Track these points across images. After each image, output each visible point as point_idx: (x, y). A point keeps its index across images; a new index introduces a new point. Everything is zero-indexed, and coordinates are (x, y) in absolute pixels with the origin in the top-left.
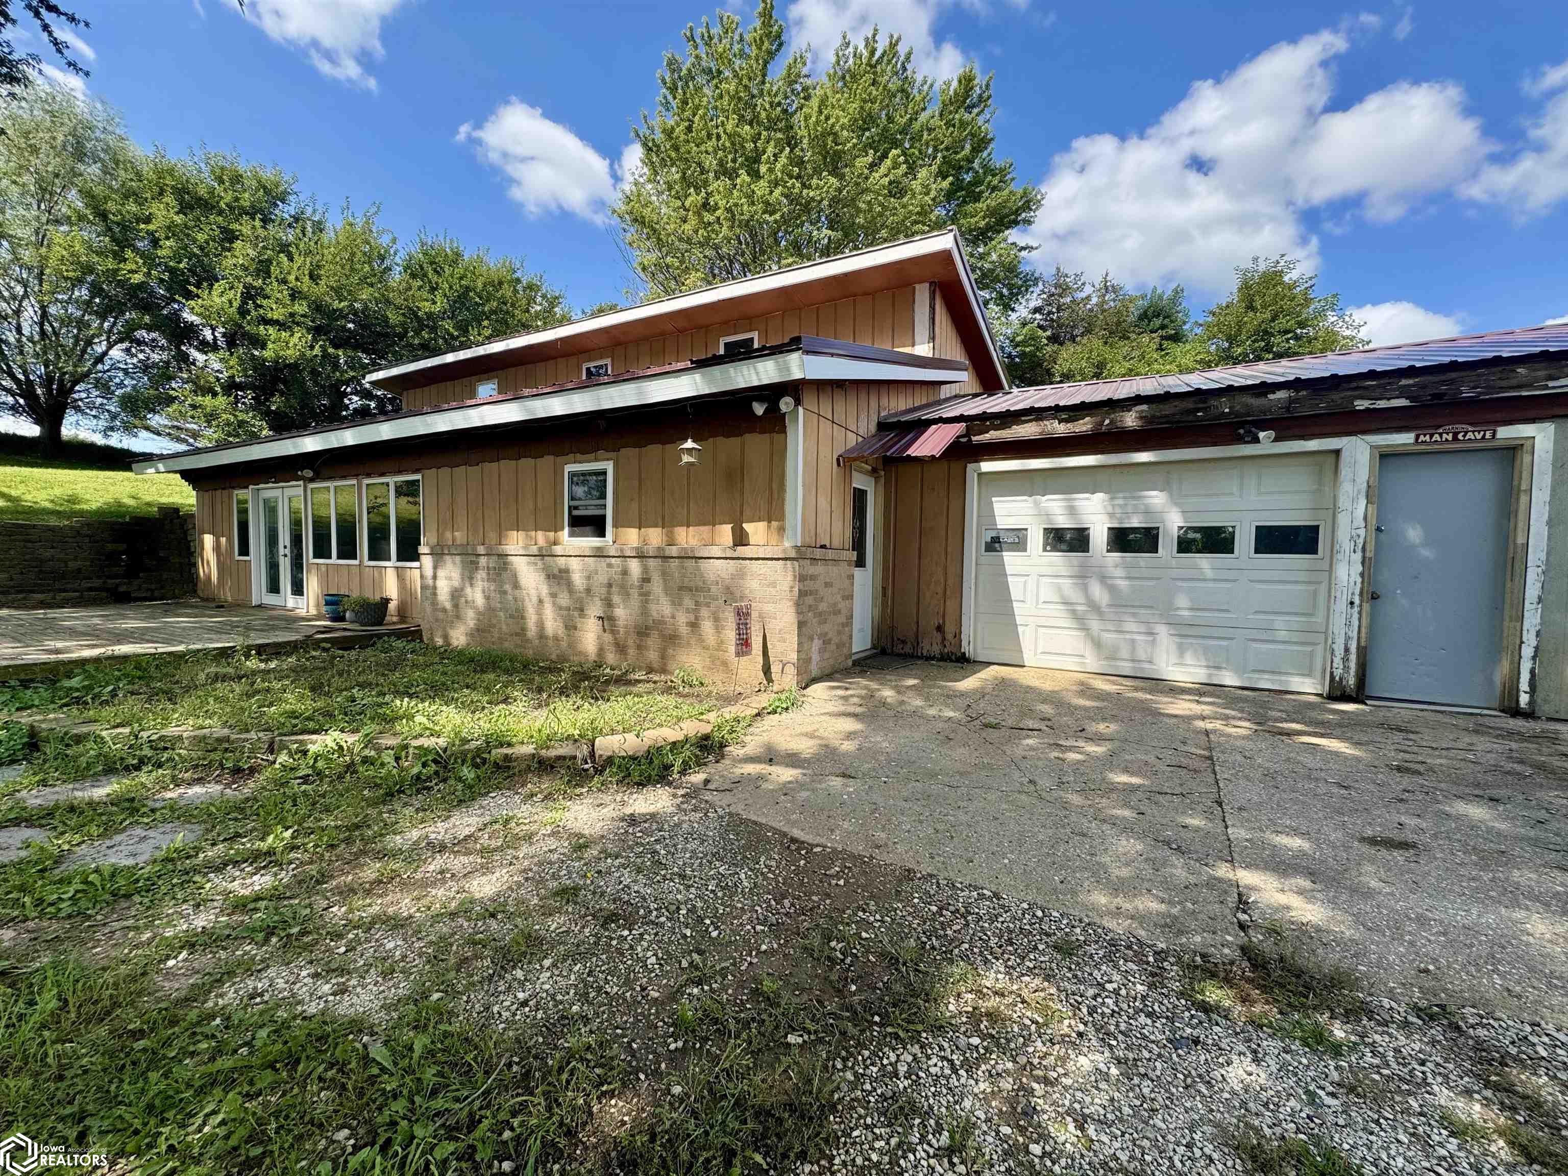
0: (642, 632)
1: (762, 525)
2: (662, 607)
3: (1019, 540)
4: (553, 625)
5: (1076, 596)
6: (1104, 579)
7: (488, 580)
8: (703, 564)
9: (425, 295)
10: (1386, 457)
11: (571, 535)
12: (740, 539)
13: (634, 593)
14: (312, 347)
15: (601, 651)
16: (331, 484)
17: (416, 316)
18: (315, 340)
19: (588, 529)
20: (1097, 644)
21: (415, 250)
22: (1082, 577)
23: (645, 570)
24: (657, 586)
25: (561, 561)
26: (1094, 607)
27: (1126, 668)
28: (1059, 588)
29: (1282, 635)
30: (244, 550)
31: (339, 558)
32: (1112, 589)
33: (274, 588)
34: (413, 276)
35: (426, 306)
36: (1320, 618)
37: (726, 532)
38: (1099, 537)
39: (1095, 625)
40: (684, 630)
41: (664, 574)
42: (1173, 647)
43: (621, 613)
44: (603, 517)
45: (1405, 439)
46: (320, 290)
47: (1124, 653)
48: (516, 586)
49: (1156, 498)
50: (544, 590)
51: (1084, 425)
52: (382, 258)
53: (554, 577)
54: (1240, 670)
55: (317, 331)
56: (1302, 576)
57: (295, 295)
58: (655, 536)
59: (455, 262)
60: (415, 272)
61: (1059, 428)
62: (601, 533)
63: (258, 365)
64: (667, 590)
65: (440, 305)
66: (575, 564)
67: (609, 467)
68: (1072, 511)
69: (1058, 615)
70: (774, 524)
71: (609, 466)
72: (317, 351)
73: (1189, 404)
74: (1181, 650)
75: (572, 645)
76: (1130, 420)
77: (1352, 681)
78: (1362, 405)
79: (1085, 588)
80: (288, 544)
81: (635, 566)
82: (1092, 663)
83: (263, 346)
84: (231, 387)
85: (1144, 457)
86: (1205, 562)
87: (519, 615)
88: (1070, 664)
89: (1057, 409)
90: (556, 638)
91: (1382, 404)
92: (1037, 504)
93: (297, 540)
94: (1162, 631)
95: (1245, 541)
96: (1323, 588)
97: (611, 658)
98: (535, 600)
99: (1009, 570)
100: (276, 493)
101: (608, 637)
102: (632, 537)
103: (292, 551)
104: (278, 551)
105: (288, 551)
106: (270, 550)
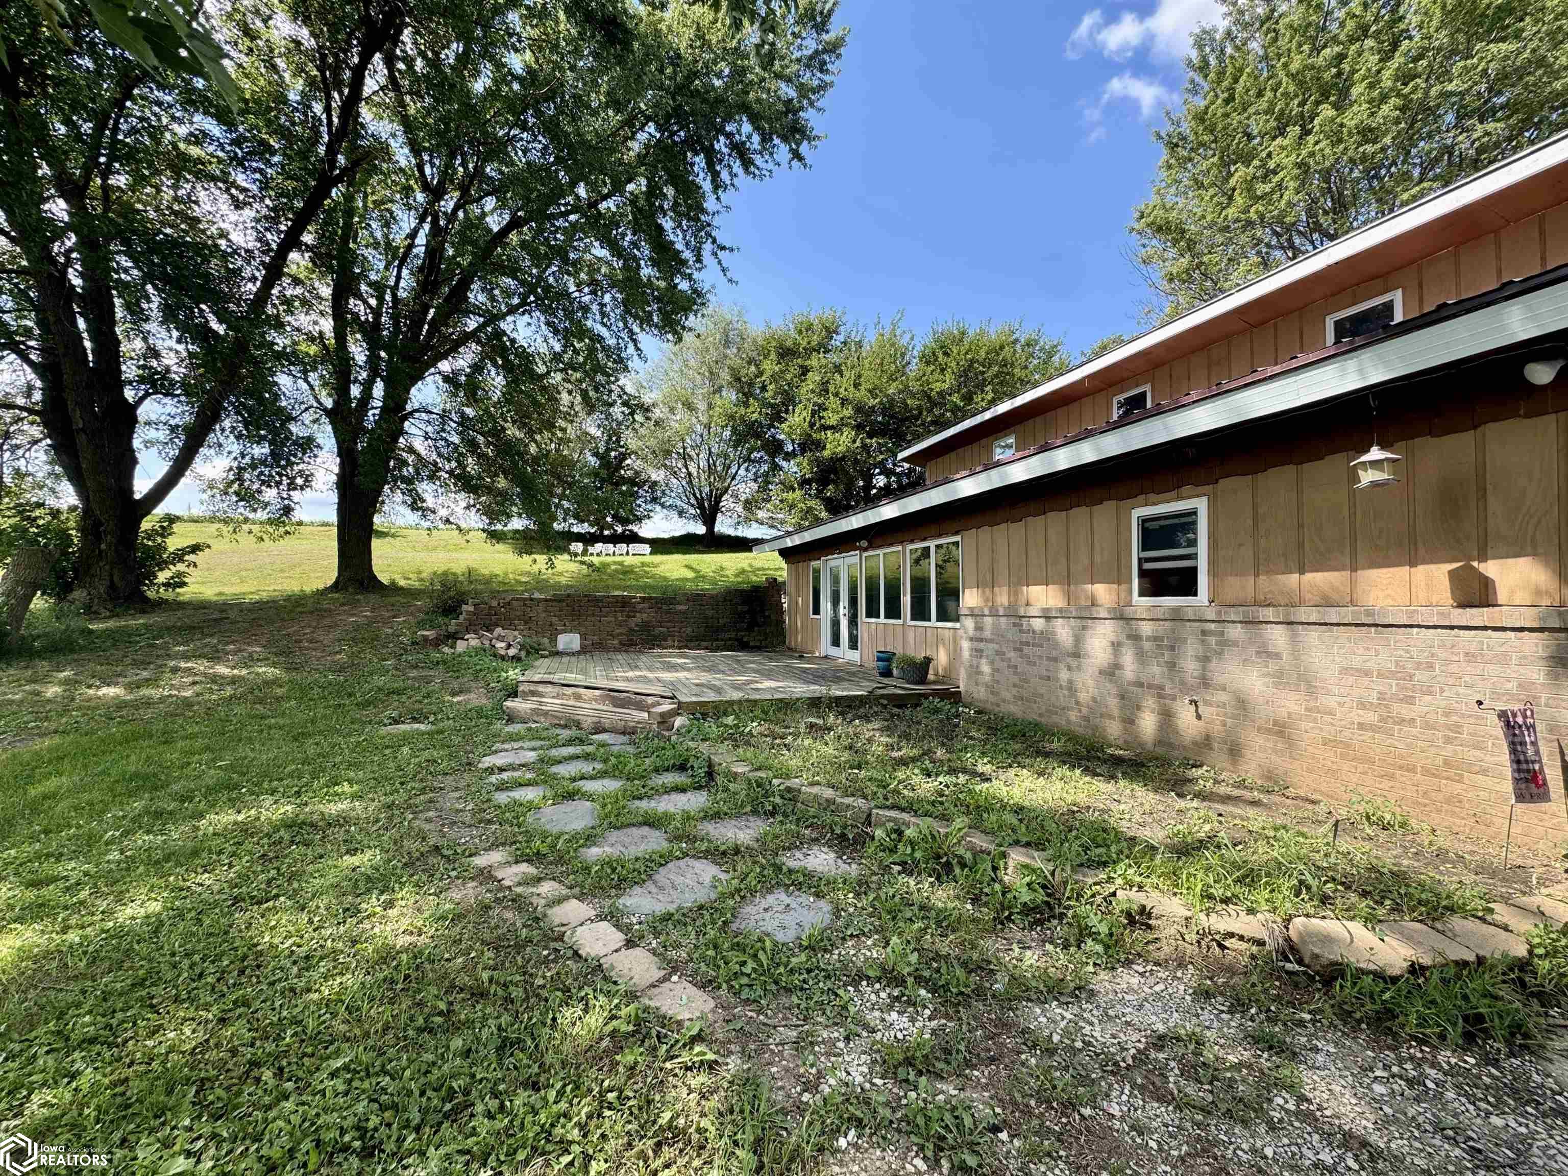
9: (936, 376)
11: (1144, 594)
14: (854, 442)
16: (880, 552)
17: (929, 397)
18: (857, 435)
19: (1167, 586)
21: (929, 341)
30: (816, 611)
31: (886, 617)
33: (836, 642)
34: (928, 363)
35: (937, 387)
44: (1193, 569)
46: (861, 394)
52: (903, 355)
55: (859, 427)
57: (844, 402)
59: (961, 340)
60: (928, 359)
62: (1190, 591)
63: (819, 462)
65: (949, 380)
71: (1201, 505)
72: (858, 444)
80: (846, 603)
83: (824, 448)
84: (804, 482)
93: (853, 602)
100: (839, 562)
103: (849, 611)
104: (839, 611)
105: (846, 611)
106: (834, 610)
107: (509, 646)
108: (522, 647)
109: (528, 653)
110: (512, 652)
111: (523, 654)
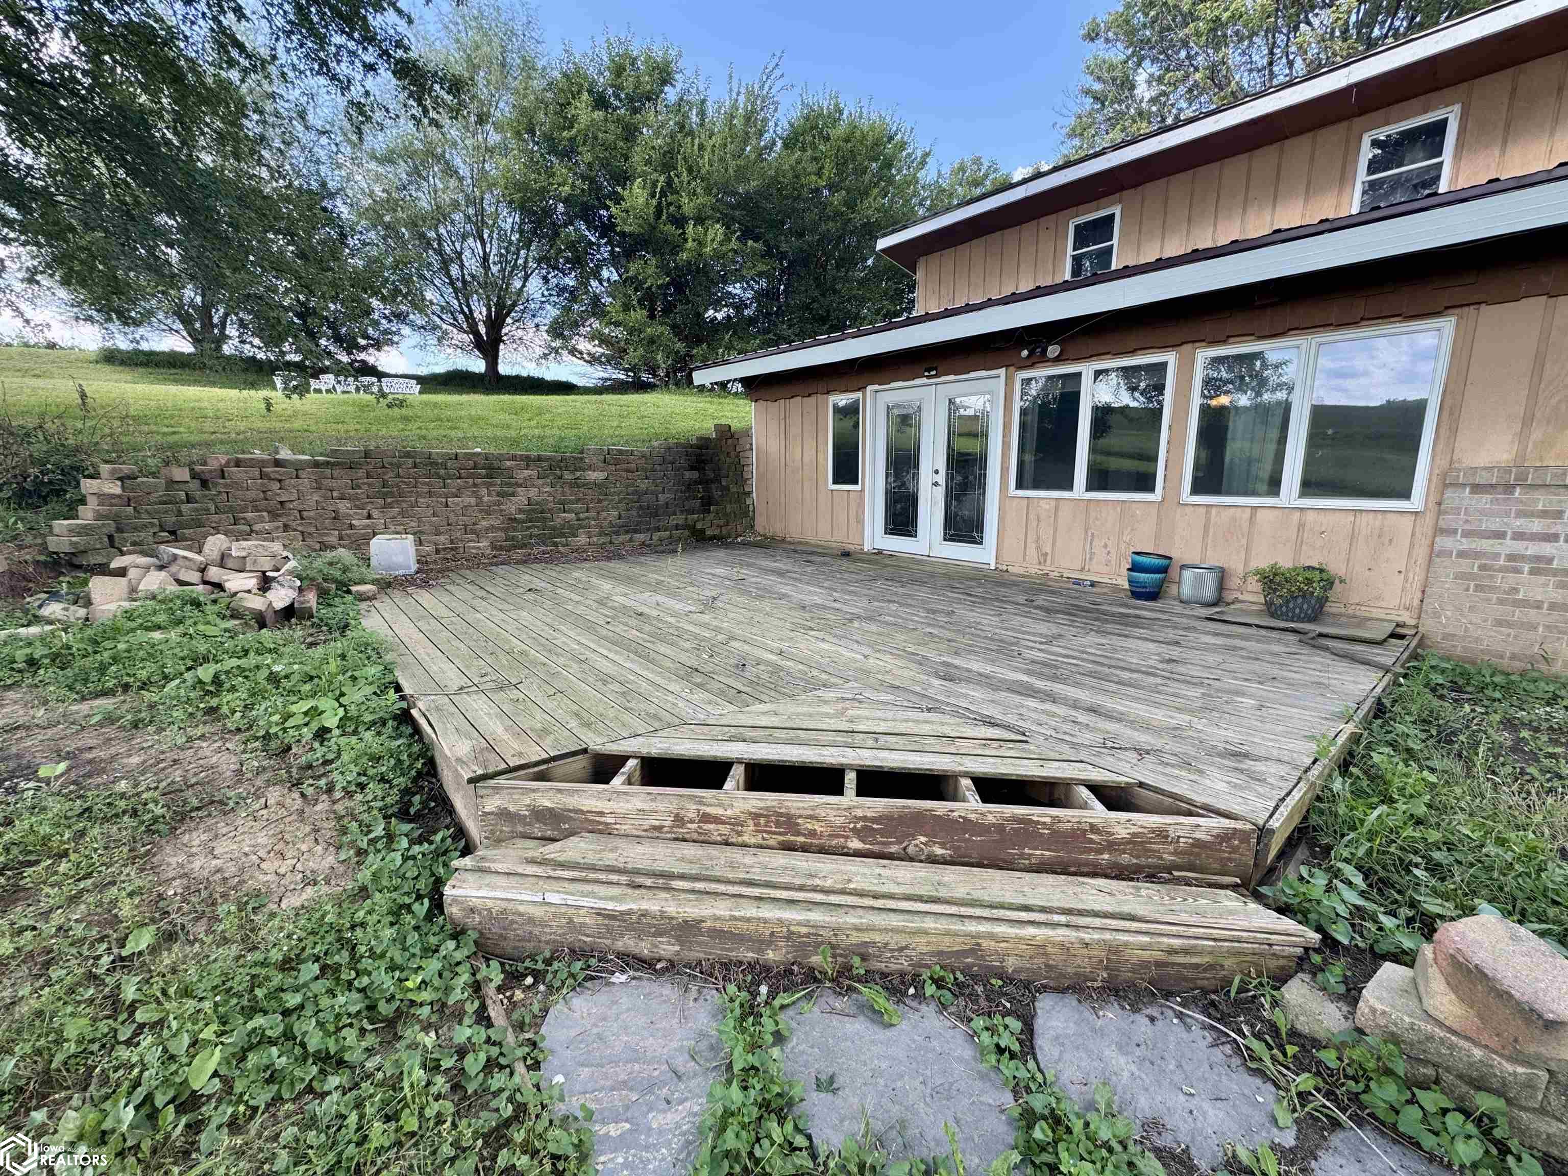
30: (848, 477)
31: (1091, 486)
80: (942, 468)
100: (919, 394)
103: (950, 478)
104: (916, 477)
105: (941, 478)
106: (897, 476)
107: (266, 583)
108: (306, 581)
109: (323, 594)
110: (280, 597)
111: (311, 599)
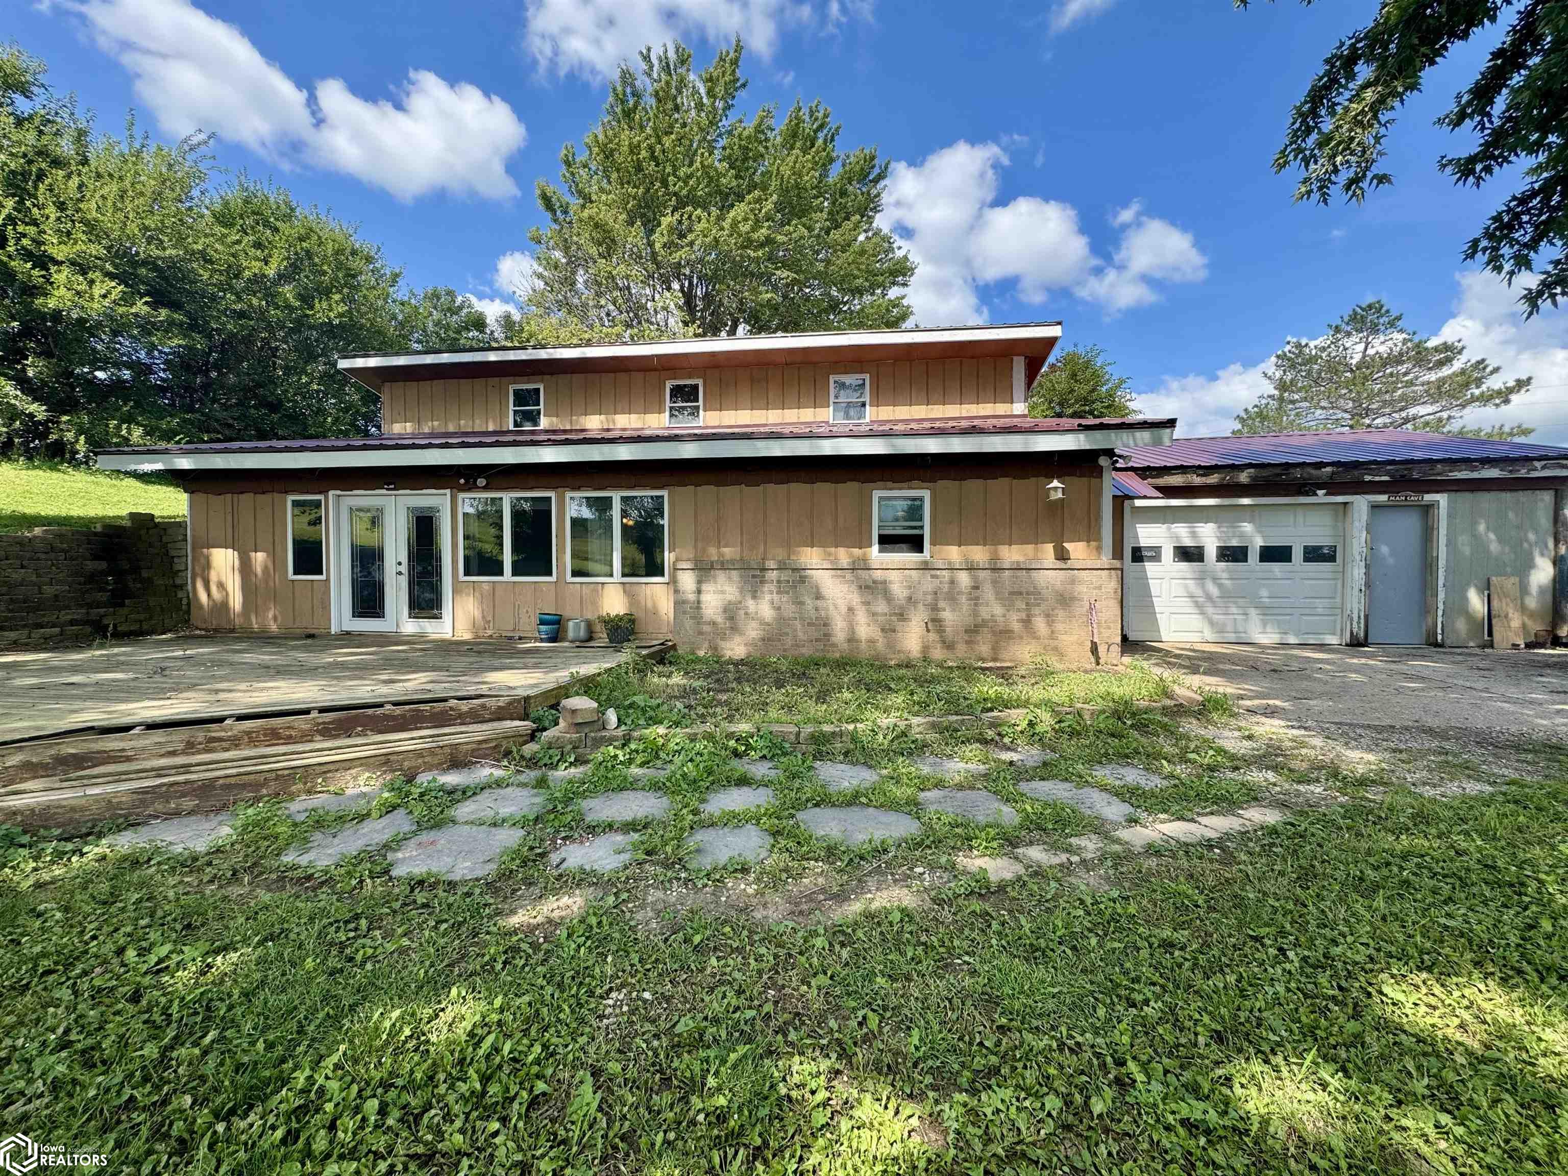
0: (973, 631)
1: (1081, 545)
2: (993, 609)
3: (1156, 554)
4: (865, 630)
5: (1198, 592)
6: (1215, 579)
7: (778, 593)
8: (1034, 574)
10: (1375, 507)
11: (880, 551)
12: (1062, 555)
13: (963, 599)
15: (925, 649)
16: (505, 496)
19: (904, 546)
20: (1212, 623)
22: (1201, 579)
23: (975, 579)
24: (988, 593)
25: (878, 575)
26: (1209, 597)
27: (1232, 637)
28: (1186, 587)
29: (1320, 611)
31: (515, 573)
32: (1220, 586)
33: (371, 612)
36: (1338, 600)
37: (1049, 548)
38: (1211, 552)
39: (1210, 610)
40: (1016, 626)
41: (995, 582)
42: (1258, 623)
43: (948, 615)
44: (921, 538)
45: (1383, 498)
47: (1229, 628)
48: (818, 596)
49: (1247, 527)
50: (855, 599)
51: (1213, 479)
53: (867, 587)
54: (1296, 635)
56: (1330, 576)
58: (979, 554)
61: (1197, 480)
62: (921, 550)
64: (999, 596)
66: (894, 576)
67: (926, 494)
68: (1194, 535)
69: (1186, 605)
70: (1093, 544)
73: (1278, 471)
74: (1264, 624)
75: (891, 645)
76: (1244, 477)
77: (1362, 634)
78: (1368, 478)
79: (1203, 586)
80: (404, 558)
81: (964, 578)
82: (1209, 635)
85: (1246, 501)
86: (1276, 568)
87: (823, 624)
88: (1195, 637)
89: (1199, 467)
90: (872, 641)
91: (1377, 479)
92: (1169, 529)
93: (422, 555)
94: (1253, 612)
95: (1297, 554)
96: (1340, 583)
97: (938, 654)
98: (844, 609)
99: (1149, 575)
100: (380, 501)
101: (933, 636)
102: (954, 553)
103: (411, 568)
104: (381, 568)
105: (404, 568)
106: (362, 566)
